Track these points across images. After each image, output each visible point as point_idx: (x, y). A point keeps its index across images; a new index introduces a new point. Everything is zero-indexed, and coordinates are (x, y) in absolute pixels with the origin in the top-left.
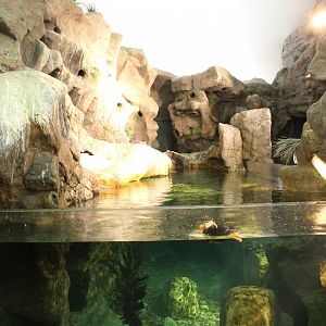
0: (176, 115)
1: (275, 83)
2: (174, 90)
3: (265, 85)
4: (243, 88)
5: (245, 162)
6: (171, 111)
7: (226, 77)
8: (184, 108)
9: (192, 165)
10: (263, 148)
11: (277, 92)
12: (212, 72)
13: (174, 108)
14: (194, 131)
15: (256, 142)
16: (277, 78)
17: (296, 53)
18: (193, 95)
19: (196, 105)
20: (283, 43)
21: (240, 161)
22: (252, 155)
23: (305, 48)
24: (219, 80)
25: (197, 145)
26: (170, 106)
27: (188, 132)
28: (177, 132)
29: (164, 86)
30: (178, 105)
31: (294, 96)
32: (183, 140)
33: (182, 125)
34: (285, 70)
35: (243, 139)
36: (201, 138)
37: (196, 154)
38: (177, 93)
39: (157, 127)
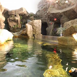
0: (10, 21)
1: (36, 14)
2: (9, 14)
3: (34, 14)
4: (29, 15)
5: (34, 35)
6: (8, 20)
7: (25, 11)
8: (13, 19)
9: (16, 36)
10: (39, 31)
11: (37, 16)
12: (21, 9)
13: (10, 19)
14: (15, 26)
15: (37, 29)
16: (37, 13)
17: (42, 6)
18: (15, 16)
19: (17, 18)
20: (38, 4)
21: (32, 35)
22: (36, 33)
23: (45, 5)
24: (23, 11)
25: (16, 30)
26: (8, 19)
27: (14, 26)
28: (10, 26)
29: (6, 13)
30: (11, 18)
31: (42, 17)
32: (12, 29)
33: (12, 24)
34: (39, 11)
35: (33, 28)
36: (18, 28)
37: (16, 33)
38: (10, 15)
39: (4, 25)
